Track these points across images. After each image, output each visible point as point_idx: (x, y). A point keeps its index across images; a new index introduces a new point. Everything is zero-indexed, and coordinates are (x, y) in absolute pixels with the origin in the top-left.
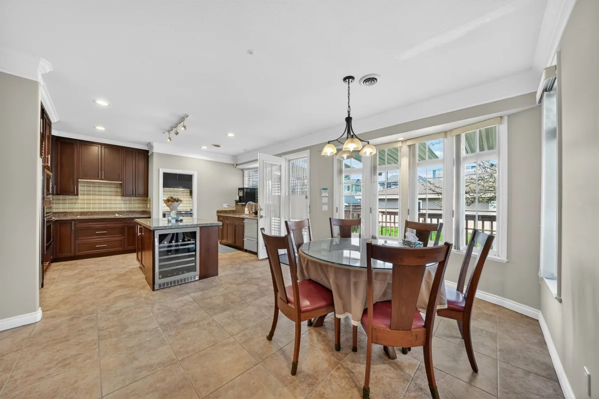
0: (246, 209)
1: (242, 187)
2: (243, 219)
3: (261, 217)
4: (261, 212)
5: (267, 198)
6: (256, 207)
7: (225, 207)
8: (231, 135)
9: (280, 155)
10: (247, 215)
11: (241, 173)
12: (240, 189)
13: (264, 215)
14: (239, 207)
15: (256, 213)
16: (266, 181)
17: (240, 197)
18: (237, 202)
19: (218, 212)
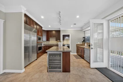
0: (86, 44)
1: (84, 36)
2: (84, 48)
3: (92, 48)
4: (92, 46)
5: (95, 40)
6: (89, 43)
7: (79, 43)
8: (78, 17)
9: (103, 19)
10: (86, 46)
11: (84, 32)
12: (83, 38)
13: (93, 48)
14: (83, 44)
15: (89, 46)
16: (95, 33)
17: (84, 40)
18: (82, 42)
19: (77, 45)
